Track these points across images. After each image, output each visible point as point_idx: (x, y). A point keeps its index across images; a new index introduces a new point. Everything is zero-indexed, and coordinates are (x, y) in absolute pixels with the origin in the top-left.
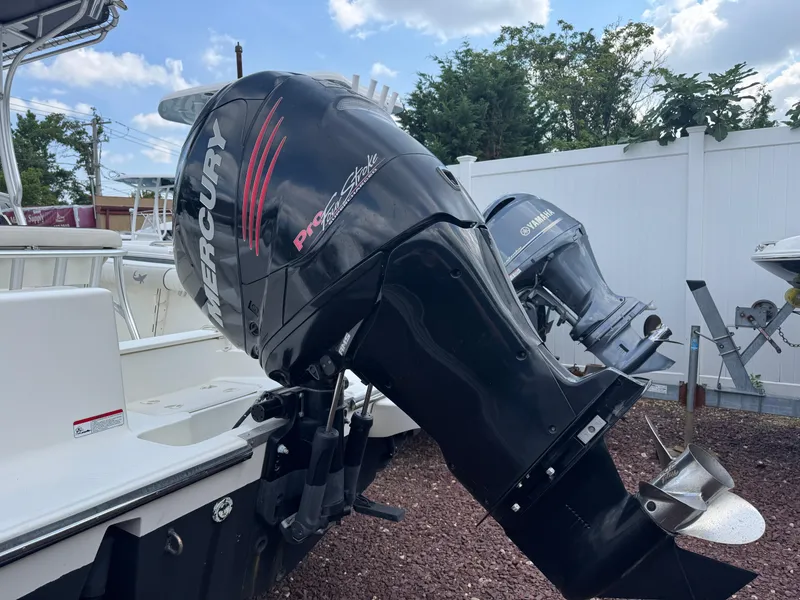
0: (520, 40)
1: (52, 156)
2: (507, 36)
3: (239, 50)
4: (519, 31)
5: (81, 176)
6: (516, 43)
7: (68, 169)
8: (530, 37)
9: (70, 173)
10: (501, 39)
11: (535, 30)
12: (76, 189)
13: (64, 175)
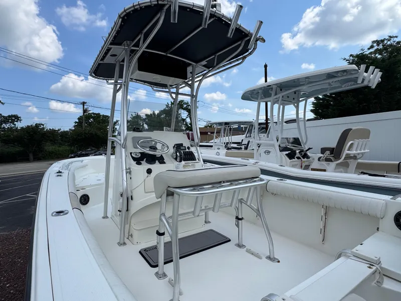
0: (383, 46)
1: (180, 114)
2: (375, 44)
3: (266, 66)
4: (382, 41)
5: (188, 120)
6: (381, 47)
7: (185, 118)
8: (389, 43)
9: (185, 119)
10: (372, 47)
11: (392, 39)
12: (186, 124)
13: (184, 120)
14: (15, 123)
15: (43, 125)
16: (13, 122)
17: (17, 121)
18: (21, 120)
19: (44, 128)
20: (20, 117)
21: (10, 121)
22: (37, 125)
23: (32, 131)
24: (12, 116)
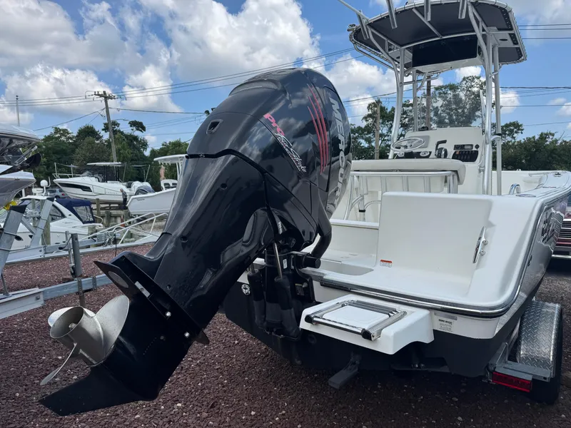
14: (515, 135)
15: (553, 135)
16: (511, 133)
17: (516, 132)
18: (523, 130)
19: (556, 141)
20: (521, 125)
21: (507, 132)
22: (543, 137)
23: (534, 147)
24: (511, 124)
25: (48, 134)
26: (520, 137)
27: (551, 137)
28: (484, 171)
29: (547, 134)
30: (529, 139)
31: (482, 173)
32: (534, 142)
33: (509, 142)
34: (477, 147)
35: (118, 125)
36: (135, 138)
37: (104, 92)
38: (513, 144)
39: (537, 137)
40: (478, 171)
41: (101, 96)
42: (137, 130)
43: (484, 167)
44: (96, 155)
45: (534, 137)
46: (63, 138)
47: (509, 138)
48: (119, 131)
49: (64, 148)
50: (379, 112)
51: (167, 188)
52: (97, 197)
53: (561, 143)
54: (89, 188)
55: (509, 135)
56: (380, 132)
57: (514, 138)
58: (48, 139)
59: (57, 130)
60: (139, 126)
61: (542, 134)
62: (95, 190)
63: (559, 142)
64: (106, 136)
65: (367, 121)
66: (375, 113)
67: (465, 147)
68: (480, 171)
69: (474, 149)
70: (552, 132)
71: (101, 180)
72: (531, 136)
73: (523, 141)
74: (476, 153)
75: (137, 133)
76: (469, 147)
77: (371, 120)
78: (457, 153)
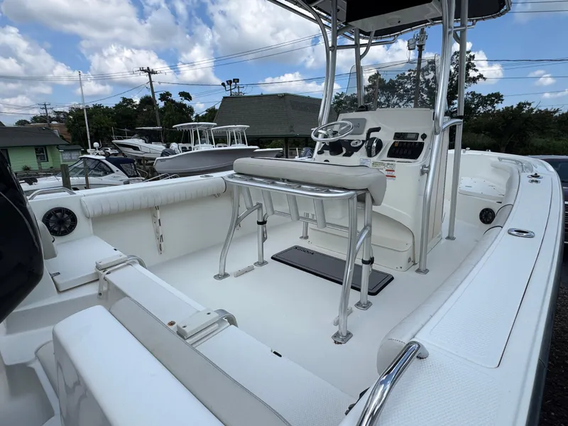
14: (496, 105)
15: (530, 104)
16: (492, 104)
17: (497, 102)
18: (503, 100)
19: (532, 110)
20: (502, 96)
21: (489, 102)
22: (521, 106)
23: (511, 115)
24: (493, 95)
25: (118, 103)
26: (500, 107)
27: (528, 106)
28: (428, 172)
29: (524, 104)
30: (507, 108)
31: (426, 174)
32: (512, 111)
33: (489, 110)
34: (424, 136)
35: (170, 95)
36: (185, 106)
37: (148, 68)
38: (493, 112)
39: (515, 107)
40: (419, 172)
41: (145, 71)
42: (186, 99)
43: (429, 167)
44: (152, 119)
45: (512, 107)
46: (129, 106)
47: (489, 108)
48: (172, 100)
49: (130, 114)
50: (377, 83)
51: (183, 151)
52: (143, 155)
53: (536, 112)
54: (138, 148)
55: (489, 105)
56: (378, 100)
57: (494, 107)
58: (118, 106)
59: (125, 100)
60: (186, 96)
61: (520, 104)
62: (143, 150)
63: (535, 111)
64: (161, 104)
65: (368, 91)
66: (374, 84)
67: (408, 137)
68: (422, 172)
69: (420, 140)
70: (529, 102)
71: (147, 141)
72: (509, 106)
73: (501, 110)
74: (422, 145)
75: (186, 102)
76: (414, 136)
77: (371, 90)
78: (396, 145)
